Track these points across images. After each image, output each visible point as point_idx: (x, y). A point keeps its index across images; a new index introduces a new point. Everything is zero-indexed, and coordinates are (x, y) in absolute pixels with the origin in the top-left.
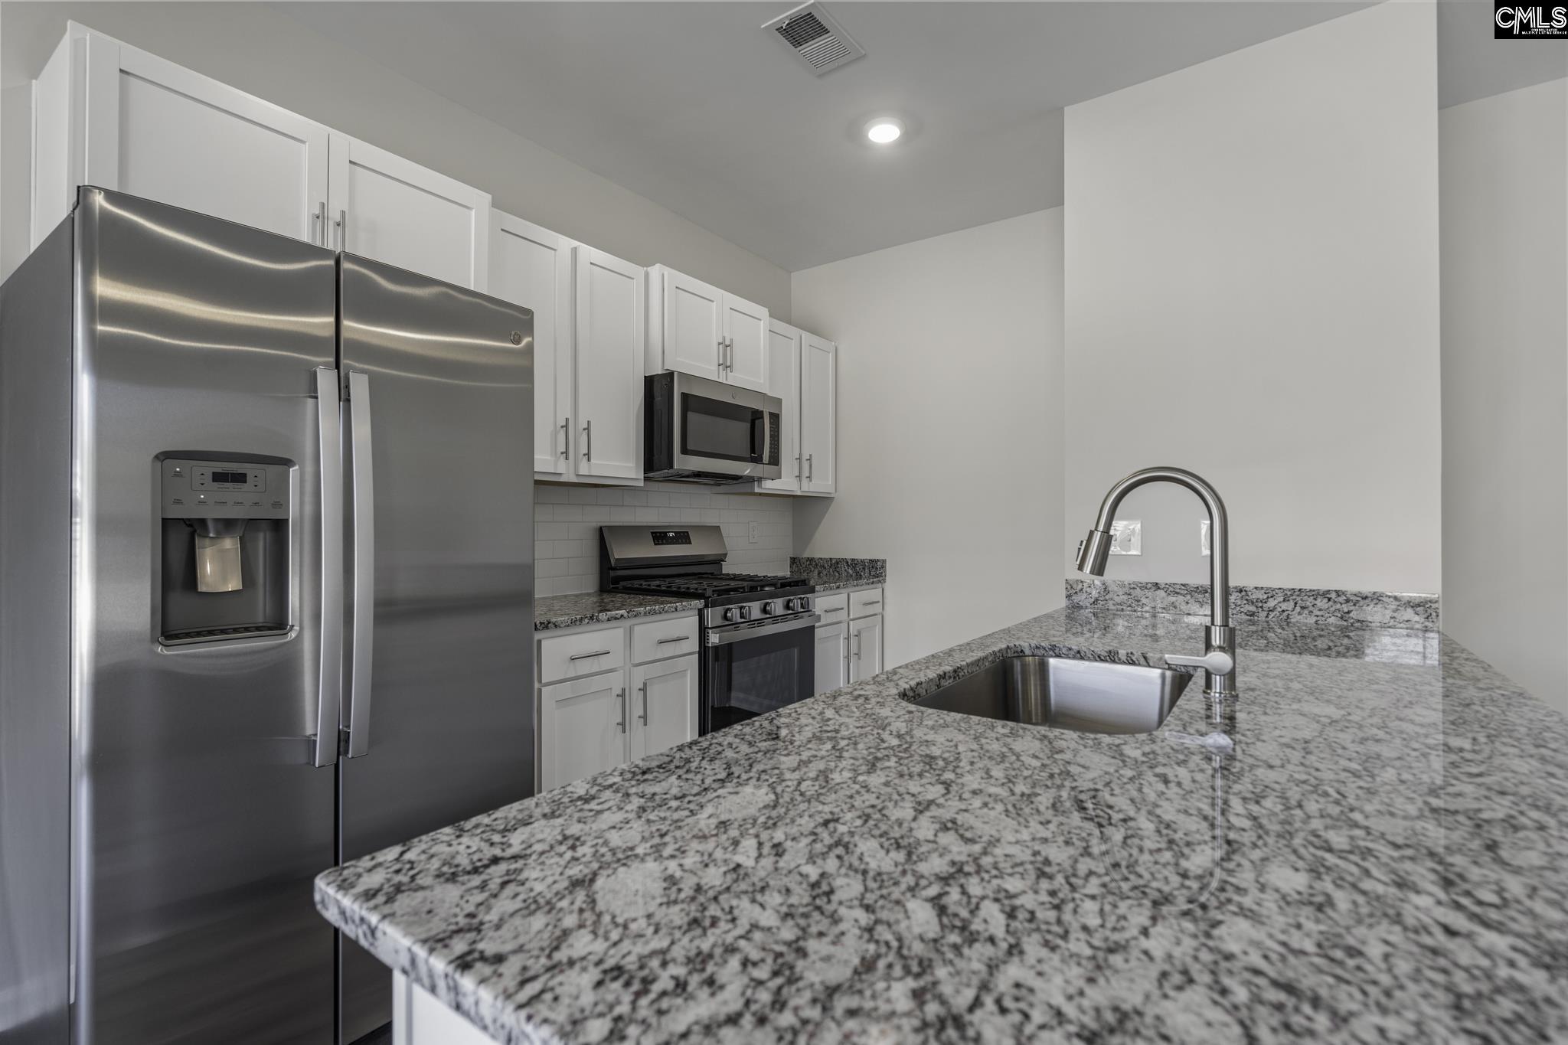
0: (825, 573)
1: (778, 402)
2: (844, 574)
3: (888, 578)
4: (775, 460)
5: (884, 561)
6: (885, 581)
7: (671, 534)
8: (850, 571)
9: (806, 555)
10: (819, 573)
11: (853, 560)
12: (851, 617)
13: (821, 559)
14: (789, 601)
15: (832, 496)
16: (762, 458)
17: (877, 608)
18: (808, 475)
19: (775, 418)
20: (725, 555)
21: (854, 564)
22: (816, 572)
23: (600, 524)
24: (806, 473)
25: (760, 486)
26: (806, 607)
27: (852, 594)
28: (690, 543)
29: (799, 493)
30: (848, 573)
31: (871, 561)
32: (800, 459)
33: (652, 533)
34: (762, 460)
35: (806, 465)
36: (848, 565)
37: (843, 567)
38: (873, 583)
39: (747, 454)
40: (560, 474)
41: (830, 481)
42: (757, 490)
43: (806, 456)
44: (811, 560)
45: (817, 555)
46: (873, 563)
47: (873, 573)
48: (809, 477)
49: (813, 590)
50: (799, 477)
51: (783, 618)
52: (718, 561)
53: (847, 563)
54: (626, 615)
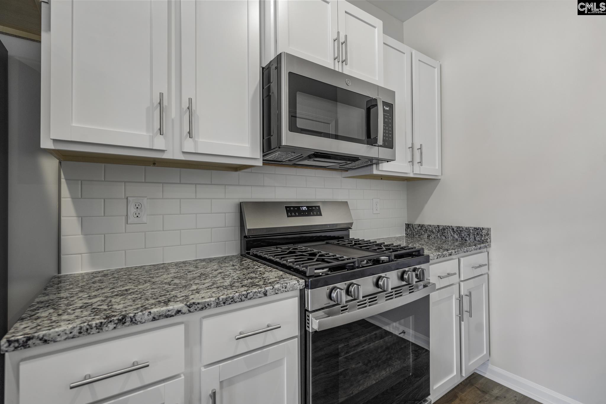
0: (433, 236)
1: (392, 94)
2: (450, 238)
3: (492, 244)
4: (389, 143)
5: (489, 230)
6: (489, 246)
7: (304, 208)
8: (456, 237)
9: (418, 222)
10: (429, 236)
11: (458, 227)
12: (462, 279)
13: (430, 226)
14: (403, 273)
15: (439, 178)
16: (377, 139)
17: (484, 270)
18: (419, 161)
19: (390, 107)
20: (351, 224)
21: (459, 230)
22: (426, 235)
23: (241, 201)
24: (417, 159)
25: (377, 169)
26: (420, 277)
27: (462, 259)
28: (321, 215)
29: (411, 175)
30: (454, 237)
31: (476, 229)
32: (412, 148)
33: (286, 207)
34: (376, 142)
35: (417, 154)
36: (454, 231)
37: (450, 233)
38: (480, 248)
39: (364, 137)
40: (163, 151)
41: (437, 166)
42: (375, 172)
43: (417, 146)
44: (422, 226)
45: (426, 223)
46: (478, 231)
47: (477, 239)
48: (420, 163)
49: (427, 260)
50: (412, 162)
51: (397, 292)
52: (347, 228)
53: (453, 229)
54: (185, 309)
